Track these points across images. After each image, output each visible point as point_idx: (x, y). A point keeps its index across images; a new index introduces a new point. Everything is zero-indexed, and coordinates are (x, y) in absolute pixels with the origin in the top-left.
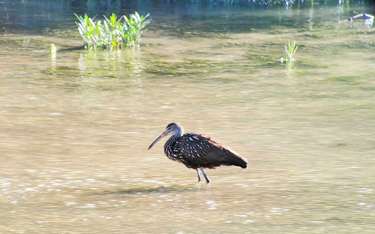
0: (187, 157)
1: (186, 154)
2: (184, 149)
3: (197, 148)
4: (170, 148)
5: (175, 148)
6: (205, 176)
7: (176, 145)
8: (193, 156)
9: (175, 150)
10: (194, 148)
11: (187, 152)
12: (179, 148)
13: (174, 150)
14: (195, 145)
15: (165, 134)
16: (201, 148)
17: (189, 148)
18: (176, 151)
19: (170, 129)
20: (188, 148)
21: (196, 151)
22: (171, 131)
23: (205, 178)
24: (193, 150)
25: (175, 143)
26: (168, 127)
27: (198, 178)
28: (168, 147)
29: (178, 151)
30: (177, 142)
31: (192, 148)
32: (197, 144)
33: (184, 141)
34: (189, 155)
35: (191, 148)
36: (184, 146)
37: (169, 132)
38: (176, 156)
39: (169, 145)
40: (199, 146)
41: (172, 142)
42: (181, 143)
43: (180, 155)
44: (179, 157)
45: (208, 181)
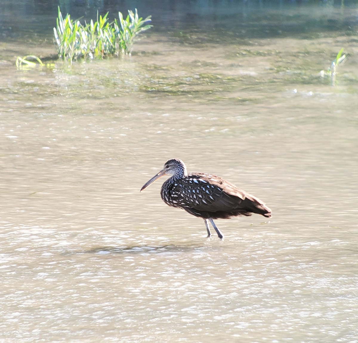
0: (188, 202)
1: (187, 199)
2: (185, 192)
3: (201, 192)
4: (166, 193)
5: (174, 193)
6: (216, 229)
7: (174, 188)
8: (197, 202)
9: (174, 194)
10: (198, 192)
11: (188, 196)
12: (179, 192)
13: (172, 196)
14: (199, 188)
15: (163, 173)
16: (207, 192)
17: (191, 191)
18: (175, 196)
19: (168, 167)
20: (189, 191)
21: (200, 196)
22: (169, 169)
23: (216, 232)
24: (197, 194)
25: (173, 185)
26: (166, 164)
27: (207, 232)
28: (165, 192)
29: (177, 196)
30: (176, 185)
31: (196, 191)
32: (202, 187)
33: (187, 182)
34: (192, 200)
35: (194, 191)
36: (185, 189)
37: (167, 171)
38: (176, 202)
39: (165, 189)
40: (204, 189)
41: (170, 185)
42: (181, 186)
43: (180, 201)
44: (180, 203)
45: (220, 236)
